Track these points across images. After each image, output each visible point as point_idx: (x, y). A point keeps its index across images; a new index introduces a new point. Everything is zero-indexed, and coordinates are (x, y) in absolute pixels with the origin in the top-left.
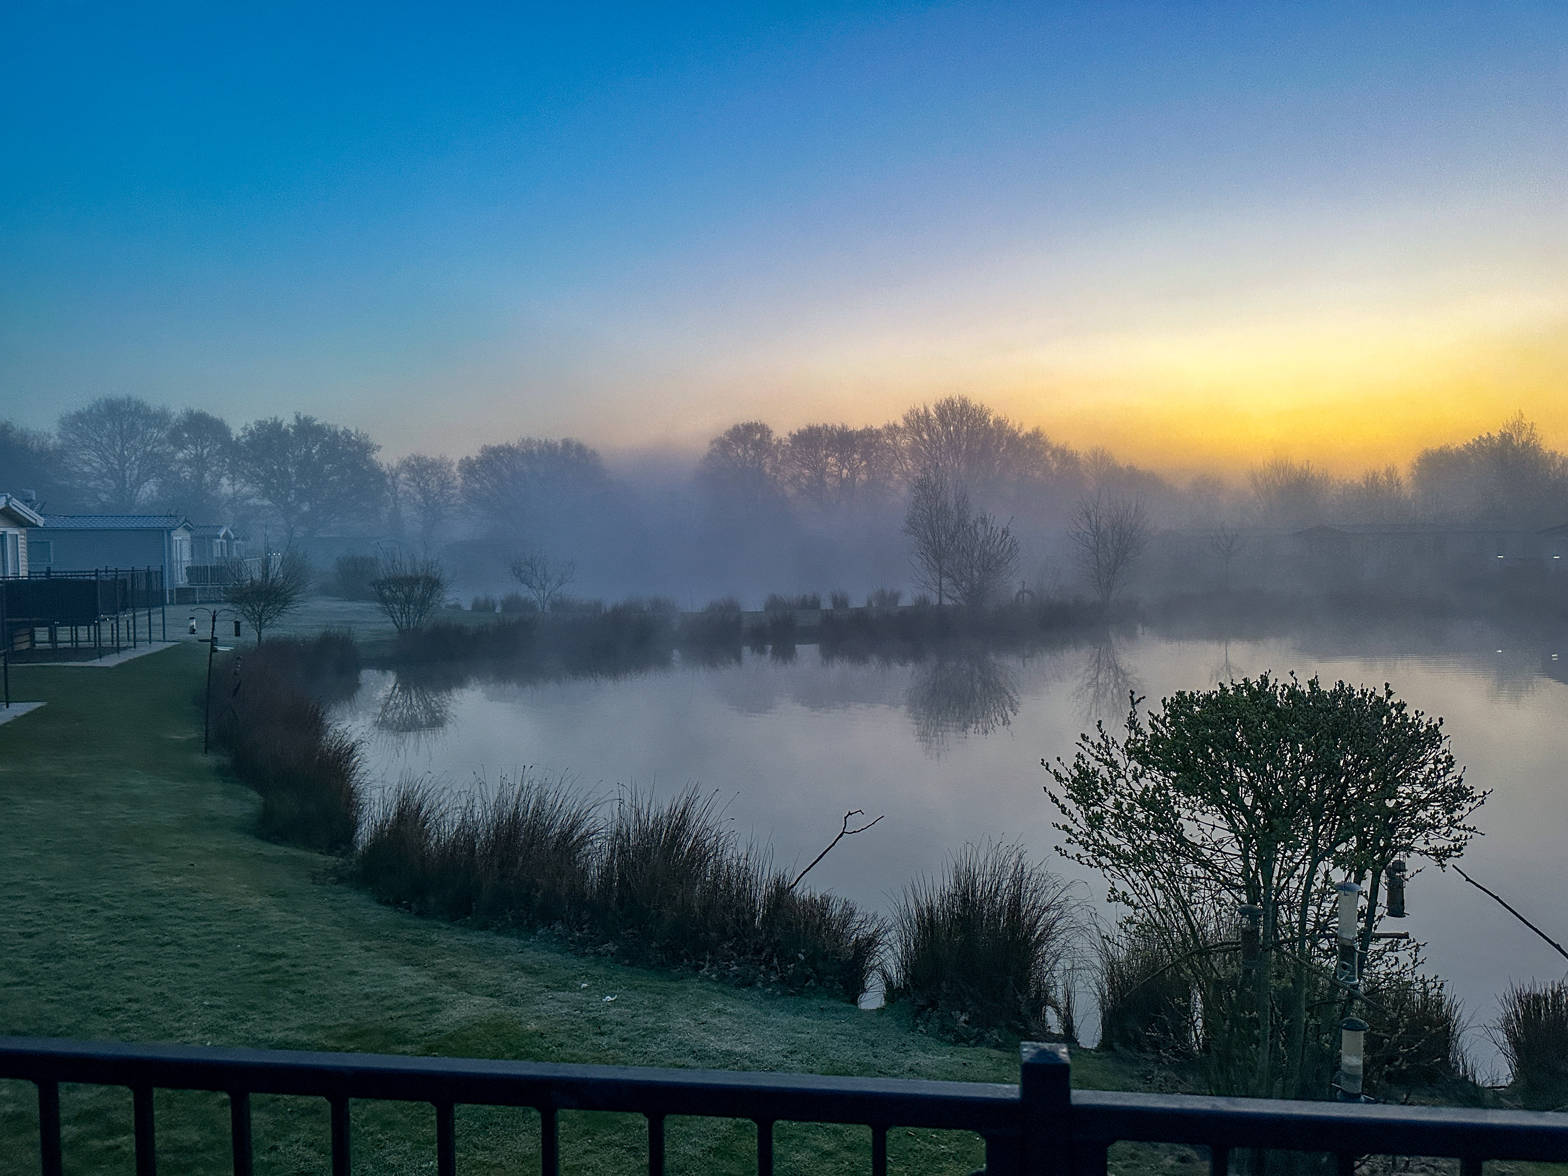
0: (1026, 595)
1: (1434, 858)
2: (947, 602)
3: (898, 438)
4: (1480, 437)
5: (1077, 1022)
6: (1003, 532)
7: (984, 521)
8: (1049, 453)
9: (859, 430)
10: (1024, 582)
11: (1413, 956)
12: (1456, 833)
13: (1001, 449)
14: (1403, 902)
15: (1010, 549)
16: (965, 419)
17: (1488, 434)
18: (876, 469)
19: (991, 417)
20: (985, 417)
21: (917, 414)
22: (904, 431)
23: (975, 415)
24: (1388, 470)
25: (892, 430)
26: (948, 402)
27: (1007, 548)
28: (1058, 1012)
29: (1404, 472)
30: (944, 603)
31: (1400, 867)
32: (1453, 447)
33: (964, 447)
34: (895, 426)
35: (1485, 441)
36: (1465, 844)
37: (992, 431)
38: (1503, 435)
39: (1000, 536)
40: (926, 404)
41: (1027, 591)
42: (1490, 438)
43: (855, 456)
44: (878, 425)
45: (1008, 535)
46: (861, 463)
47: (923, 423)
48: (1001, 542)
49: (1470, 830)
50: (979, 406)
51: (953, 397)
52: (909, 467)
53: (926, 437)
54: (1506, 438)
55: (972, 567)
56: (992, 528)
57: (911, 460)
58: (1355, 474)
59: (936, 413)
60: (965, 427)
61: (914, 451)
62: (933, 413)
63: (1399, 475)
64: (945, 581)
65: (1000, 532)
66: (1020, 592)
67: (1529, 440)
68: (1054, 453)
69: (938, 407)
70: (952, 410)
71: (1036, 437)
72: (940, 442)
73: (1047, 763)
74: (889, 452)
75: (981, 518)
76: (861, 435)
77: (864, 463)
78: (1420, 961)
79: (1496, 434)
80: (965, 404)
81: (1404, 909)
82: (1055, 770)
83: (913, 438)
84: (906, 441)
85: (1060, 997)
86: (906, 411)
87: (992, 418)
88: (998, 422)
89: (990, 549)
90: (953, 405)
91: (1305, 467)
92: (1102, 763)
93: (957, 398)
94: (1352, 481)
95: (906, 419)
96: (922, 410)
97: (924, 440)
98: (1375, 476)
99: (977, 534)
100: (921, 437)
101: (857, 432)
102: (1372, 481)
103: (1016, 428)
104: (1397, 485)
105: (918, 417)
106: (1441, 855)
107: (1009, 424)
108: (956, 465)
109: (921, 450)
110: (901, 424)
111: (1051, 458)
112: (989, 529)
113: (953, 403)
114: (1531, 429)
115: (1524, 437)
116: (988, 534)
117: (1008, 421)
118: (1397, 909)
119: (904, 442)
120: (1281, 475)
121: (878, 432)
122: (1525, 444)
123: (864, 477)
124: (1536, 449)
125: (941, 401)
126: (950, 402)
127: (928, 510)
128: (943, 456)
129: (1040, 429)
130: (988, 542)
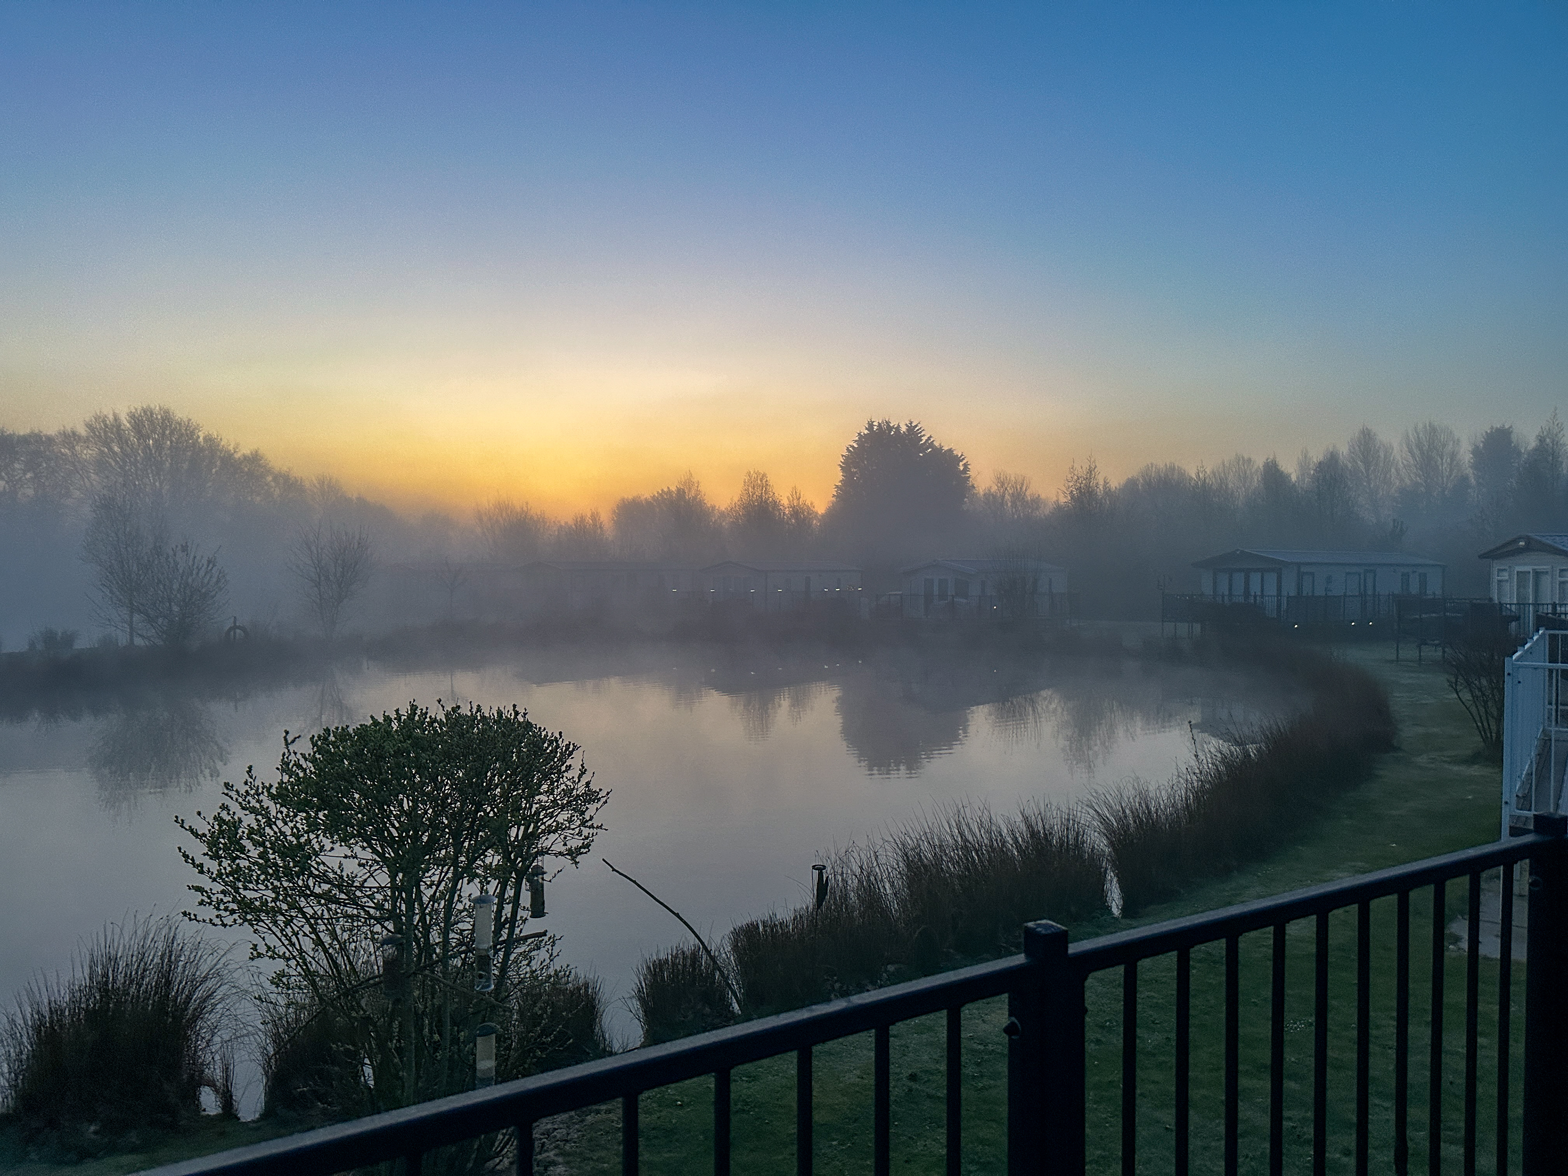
0: (238, 631)
1: (569, 857)
2: (138, 641)
3: (78, 448)
4: (662, 490)
5: (237, 1094)
6: (209, 562)
7: (185, 549)
8: (270, 478)
9: (22, 433)
10: (235, 617)
11: (550, 951)
12: (586, 831)
13: (214, 470)
14: (543, 903)
15: (218, 581)
16: (167, 432)
17: (668, 488)
18: (47, 484)
19: (200, 433)
20: (192, 433)
21: (104, 421)
22: (87, 440)
23: (180, 430)
24: (593, 515)
25: (70, 438)
26: (145, 412)
27: (214, 580)
28: (217, 1091)
29: (606, 517)
30: (135, 643)
31: (540, 871)
32: (642, 498)
33: (168, 465)
34: (74, 433)
35: (666, 494)
36: (593, 841)
37: (202, 450)
38: (679, 490)
39: (205, 566)
40: (117, 411)
41: (239, 628)
42: (669, 492)
43: (17, 466)
44: (51, 429)
45: (214, 566)
46: (25, 474)
47: (112, 433)
48: (206, 573)
49: (597, 827)
50: (185, 420)
51: (152, 406)
52: (94, 483)
53: (116, 449)
54: (681, 492)
55: (170, 601)
56: (195, 557)
57: (97, 474)
58: (566, 517)
59: (130, 422)
60: (169, 442)
61: (101, 464)
62: (125, 422)
63: (601, 519)
64: (136, 617)
65: (205, 562)
66: (231, 629)
67: (696, 495)
68: (276, 478)
69: (132, 416)
70: (151, 422)
71: (255, 459)
72: (136, 456)
73: (182, 820)
74: (66, 464)
75: (182, 545)
76: (24, 440)
77: (29, 475)
78: (555, 954)
79: (673, 489)
80: (167, 416)
81: (544, 909)
82: (190, 827)
83: (99, 449)
84: (90, 452)
85: (218, 1074)
86: (88, 417)
87: (201, 435)
88: (208, 439)
89: (193, 580)
90: (152, 416)
91: (525, 509)
92: (247, 812)
93: (157, 408)
94: (566, 523)
95: (89, 426)
96: (111, 417)
97: (115, 453)
98: (582, 518)
99: (176, 564)
100: (110, 449)
101: (19, 436)
102: (580, 522)
103: (231, 448)
104: (601, 527)
105: (106, 426)
106: (573, 854)
107: (222, 443)
108: (157, 484)
109: (110, 465)
110: (82, 431)
111: (273, 484)
112: (192, 557)
113: (152, 414)
114: (698, 487)
115: (693, 493)
116: (191, 563)
117: (221, 439)
118: (538, 910)
119: (88, 453)
120: (504, 515)
121: (50, 440)
122: (695, 498)
123: (30, 492)
124: (701, 503)
125: (136, 410)
126: (148, 412)
127: (113, 535)
128: (139, 472)
129: (259, 452)
130: (192, 574)
